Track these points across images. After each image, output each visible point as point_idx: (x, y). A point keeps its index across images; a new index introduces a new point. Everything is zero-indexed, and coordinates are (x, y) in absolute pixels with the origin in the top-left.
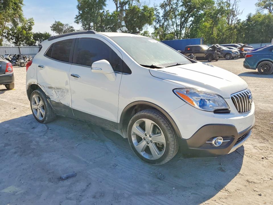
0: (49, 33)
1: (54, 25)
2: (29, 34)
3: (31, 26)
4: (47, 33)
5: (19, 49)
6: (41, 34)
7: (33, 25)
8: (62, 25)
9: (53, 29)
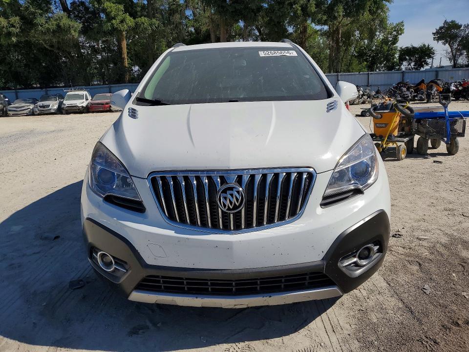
0: (429, 46)
1: (441, 28)
2: (392, 49)
3: (397, 36)
4: (424, 45)
5: (369, 76)
6: (414, 48)
7: (401, 34)
8: (458, 27)
9: (438, 37)
